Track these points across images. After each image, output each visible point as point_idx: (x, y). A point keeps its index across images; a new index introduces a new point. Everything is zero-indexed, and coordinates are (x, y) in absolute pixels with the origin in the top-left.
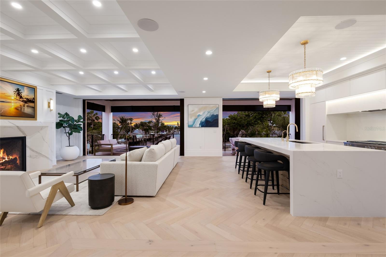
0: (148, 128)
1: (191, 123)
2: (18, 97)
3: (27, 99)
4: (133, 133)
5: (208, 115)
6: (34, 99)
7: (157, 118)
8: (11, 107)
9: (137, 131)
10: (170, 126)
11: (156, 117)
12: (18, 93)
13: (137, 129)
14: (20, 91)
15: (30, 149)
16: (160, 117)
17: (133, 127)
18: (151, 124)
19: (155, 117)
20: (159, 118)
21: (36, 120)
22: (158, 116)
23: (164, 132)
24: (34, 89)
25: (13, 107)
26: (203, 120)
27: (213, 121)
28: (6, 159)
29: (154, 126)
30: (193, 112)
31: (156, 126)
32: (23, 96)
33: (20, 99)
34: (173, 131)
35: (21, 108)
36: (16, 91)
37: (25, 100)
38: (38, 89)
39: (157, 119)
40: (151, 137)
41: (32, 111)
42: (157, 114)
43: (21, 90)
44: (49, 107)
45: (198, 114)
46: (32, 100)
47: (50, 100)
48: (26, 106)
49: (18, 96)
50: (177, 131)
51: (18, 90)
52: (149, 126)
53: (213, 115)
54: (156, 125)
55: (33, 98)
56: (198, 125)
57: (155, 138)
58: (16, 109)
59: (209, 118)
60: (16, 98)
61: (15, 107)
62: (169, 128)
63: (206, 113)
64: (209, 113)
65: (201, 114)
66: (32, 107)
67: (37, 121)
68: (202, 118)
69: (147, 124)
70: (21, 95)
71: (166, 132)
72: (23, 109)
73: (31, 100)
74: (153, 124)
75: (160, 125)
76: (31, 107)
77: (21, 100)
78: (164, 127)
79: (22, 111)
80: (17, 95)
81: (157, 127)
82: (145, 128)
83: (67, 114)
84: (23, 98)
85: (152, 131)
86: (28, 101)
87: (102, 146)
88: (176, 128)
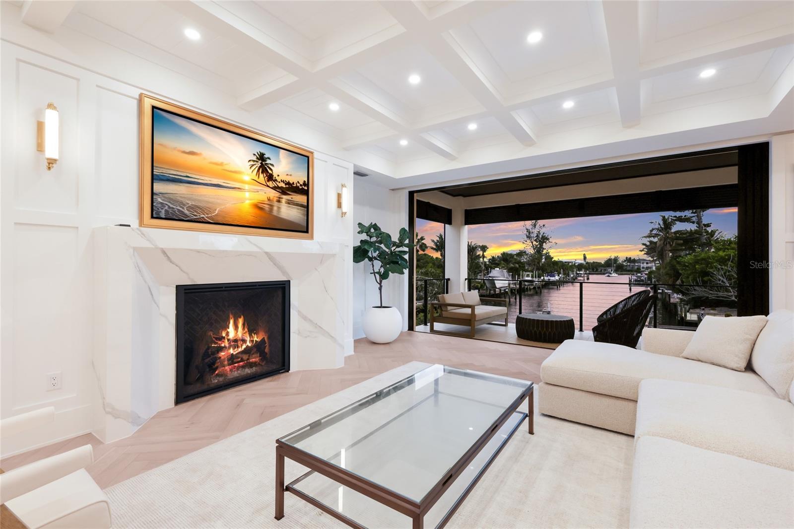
0: (517, 265)
2: (261, 176)
3: (288, 183)
4: (490, 277)
6: (306, 184)
7: (537, 244)
8: (242, 201)
9: (496, 272)
10: (569, 262)
11: (534, 243)
12: (263, 165)
13: (496, 269)
14: (268, 161)
16: (545, 242)
17: (488, 263)
18: (523, 258)
19: (532, 243)
20: (543, 245)
21: (312, 238)
22: (540, 241)
23: (555, 277)
24: (308, 157)
25: (248, 202)
28: (249, 344)
29: (530, 262)
31: (535, 261)
32: (275, 175)
33: (268, 181)
34: (575, 273)
35: (271, 206)
36: (255, 158)
37: (282, 187)
38: (315, 161)
39: (538, 246)
40: (525, 285)
41: (300, 216)
42: (536, 236)
43: (269, 158)
44: (339, 205)
46: (300, 187)
47: (341, 186)
48: (283, 201)
49: (262, 172)
50: (586, 274)
51: (262, 157)
52: (519, 263)
54: (536, 259)
55: (305, 181)
57: (534, 288)
58: (258, 207)
60: (256, 178)
61: (255, 201)
62: (564, 268)
66: (302, 206)
69: (515, 257)
70: (270, 171)
71: (559, 276)
72: (275, 208)
73: (297, 187)
74: (528, 259)
75: (543, 260)
76: (297, 205)
77: (271, 184)
78: (553, 264)
79: (275, 212)
80: (258, 170)
81: (539, 263)
82: (512, 265)
83: (375, 227)
84: (276, 180)
85: (528, 273)
86: (290, 189)
87: (449, 308)
88: (580, 267)
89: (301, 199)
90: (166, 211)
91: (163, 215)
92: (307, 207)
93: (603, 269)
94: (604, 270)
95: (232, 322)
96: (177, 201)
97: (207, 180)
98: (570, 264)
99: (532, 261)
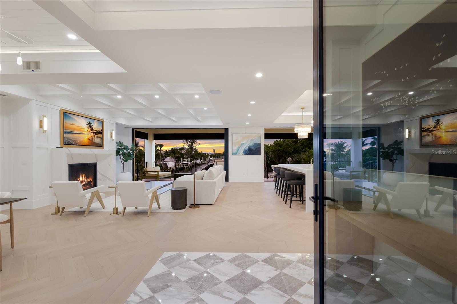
0: (180, 155)
1: (235, 151)
2: (90, 129)
3: (97, 131)
5: (251, 144)
6: (102, 131)
8: (85, 137)
9: (168, 159)
12: (90, 125)
13: (168, 157)
15: (100, 174)
16: (194, 143)
17: (163, 154)
18: (183, 151)
19: (187, 143)
22: (192, 142)
24: (102, 122)
25: (86, 138)
26: (246, 148)
27: (255, 150)
28: (86, 182)
29: (187, 154)
30: (237, 141)
32: (93, 129)
33: (92, 130)
35: (92, 139)
36: (88, 124)
37: (95, 132)
38: (104, 122)
39: (191, 145)
40: (184, 166)
41: (100, 141)
43: (92, 123)
44: (111, 137)
45: (241, 143)
47: (112, 130)
48: (96, 137)
51: (90, 123)
53: (255, 144)
54: (190, 152)
56: (242, 153)
58: (89, 139)
59: (252, 146)
60: (88, 130)
61: (88, 138)
62: (204, 156)
63: (249, 142)
64: (252, 142)
65: (244, 142)
66: (101, 138)
67: (103, 149)
68: (246, 147)
69: (179, 150)
70: (92, 127)
72: (93, 139)
73: (99, 132)
74: (186, 151)
75: (193, 152)
76: (99, 138)
77: (92, 131)
78: (198, 155)
79: (93, 141)
80: (89, 127)
81: (191, 154)
82: (177, 155)
83: (120, 143)
84: (93, 130)
85: (185, 159)
87: (149, 173)
88: (212, 156)
89: (100, 135)
90: (67, 142)
91: (66, 144)
92: (102, 138)
93: (222, 156)
95: (81, 176)
96: (69, 139)
97: (76, 132)
98: (207, 154)
99: (187, 152)
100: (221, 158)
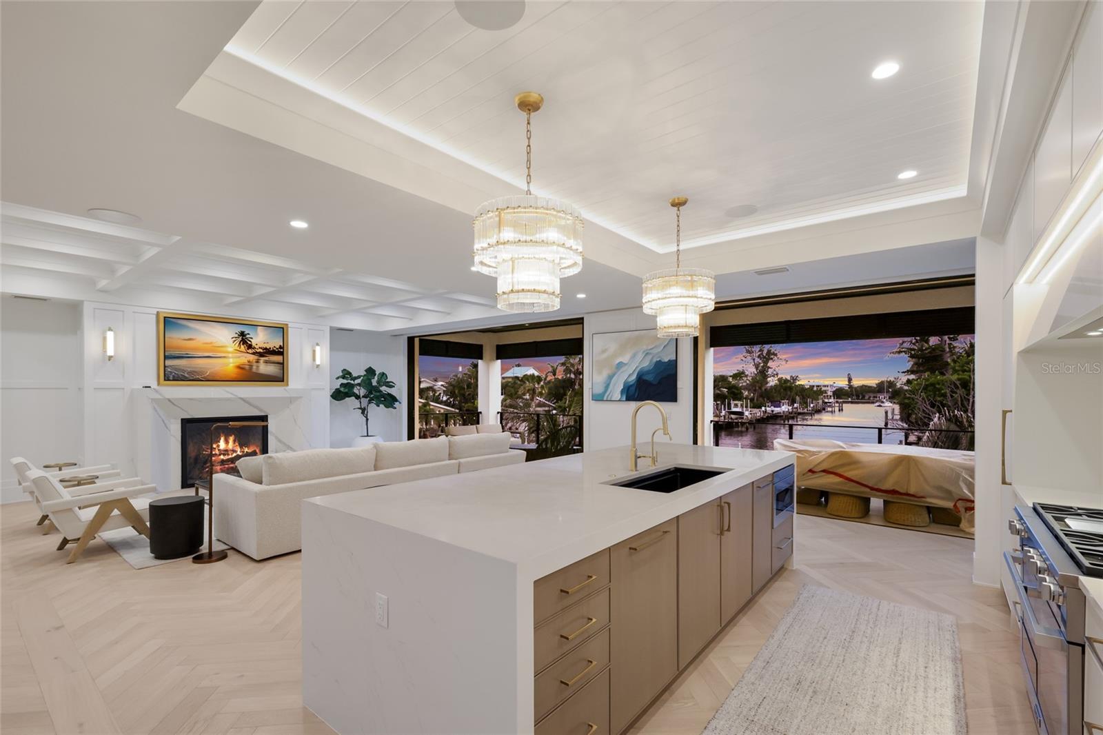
2: (242, 346)
3: (266, 349)
6: (280, 347)
8: (227, 365)
12: (243, 338)
14: (248, 336)
21: (287, 385)
24: (283, 329)
25: (232, 365)
26: (630, 380)
30: (605, 357)
32: (254, 344)
33: (248, 349)
36: (236, 336)
37: (260, 352)
38: (289, 330)
44: (314, 359)
45: (618, 362)
46: (277, 350)
47: (314, 345)
48: (261, 361)
49: (243, 343)
51: (242, 334)
55: (280, 345)
59: (648, 372)
60: (238, 349)
61: (237, 364)
65: (626, 359)
66: (278, 363)
67: (288, 387)
70: (249, 343)
72: (254, 367)
73: (273, 350)
76: (274, 363)
77: (250, 351)
80: (240, 343)
84: (254, 348)
86: (267, 352)
89: (278, 358)
92: (283, 364)
94: (874, 397)
97: (200, 354)
100: (869, 399)
